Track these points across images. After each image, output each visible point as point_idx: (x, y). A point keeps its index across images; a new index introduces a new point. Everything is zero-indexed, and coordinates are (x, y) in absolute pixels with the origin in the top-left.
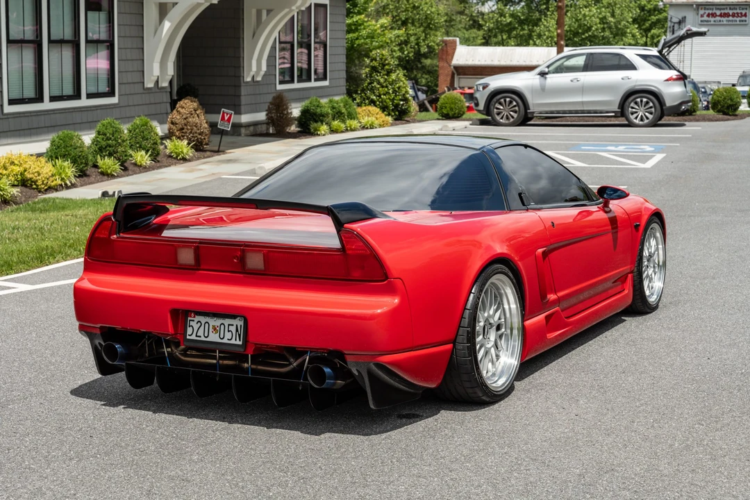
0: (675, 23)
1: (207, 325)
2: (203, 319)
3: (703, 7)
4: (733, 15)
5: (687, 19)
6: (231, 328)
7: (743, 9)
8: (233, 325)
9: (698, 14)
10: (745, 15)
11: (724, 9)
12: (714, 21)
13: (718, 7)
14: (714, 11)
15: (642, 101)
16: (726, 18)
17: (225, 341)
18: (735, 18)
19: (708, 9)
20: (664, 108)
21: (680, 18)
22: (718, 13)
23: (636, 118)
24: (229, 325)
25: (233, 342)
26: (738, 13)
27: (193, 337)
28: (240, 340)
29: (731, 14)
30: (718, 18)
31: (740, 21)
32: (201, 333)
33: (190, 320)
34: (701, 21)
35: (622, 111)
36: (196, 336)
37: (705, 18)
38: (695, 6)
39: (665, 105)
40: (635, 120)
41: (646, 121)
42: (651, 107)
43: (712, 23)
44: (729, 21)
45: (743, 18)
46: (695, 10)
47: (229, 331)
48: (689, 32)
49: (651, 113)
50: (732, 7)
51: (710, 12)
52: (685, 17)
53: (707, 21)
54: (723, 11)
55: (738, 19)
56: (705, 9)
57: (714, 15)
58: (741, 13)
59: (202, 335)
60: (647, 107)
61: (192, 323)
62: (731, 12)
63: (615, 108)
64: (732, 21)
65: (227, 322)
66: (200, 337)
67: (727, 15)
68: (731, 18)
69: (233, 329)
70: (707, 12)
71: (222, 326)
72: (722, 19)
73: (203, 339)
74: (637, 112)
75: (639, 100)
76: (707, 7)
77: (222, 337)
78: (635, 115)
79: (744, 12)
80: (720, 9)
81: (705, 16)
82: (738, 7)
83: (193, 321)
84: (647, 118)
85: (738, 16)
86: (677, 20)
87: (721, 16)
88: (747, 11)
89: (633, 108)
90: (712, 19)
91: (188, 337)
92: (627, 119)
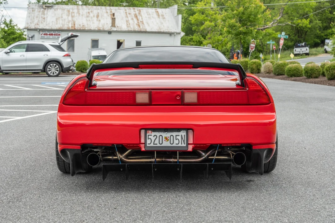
0: (30, 37)
1: (161, 137)
2: (158, 134)
3: (42, 31)
4: (55, 35)
5: (35, 36)
6: (178, 137)
7: (59, 32)
8: (179, 135)
9: (40, 34)
10: (60, 35)
11: (51, 32)
12: (47, 37)
13: (48, 31)
14: (47, 33)
15: (53, 65)
16: (52, 36)
17: (174, 145)
18: (55, 36)
19: (44, 32)
20: (63, 68)
21: (32, 35)
22: (48, 33)
23: (51, 73)
24: (176, 136)
25: (180, 145)
26: (56, 34)
27: (152, 145)
28: (184, 144)
29: (54, 34)
30: (48, 36)
31: (58, 37)
32: (157, 142)
33: (148, 135)
34: (41, 37)
35: (44, 70)
36: (154, 144)
37: (43, 36)
38: (38, 30)
39: (63, 67)
40: (50, 74)
41: (55, 74)
42: (57, 68)
43: (46, 38)
44: (53, 37)
45: (59, 36)
46: (38, 32)
47: (176, 139)
48: (72, 35)
49: (57, 71)
50: (54, 31)
51: (45, 33)
52: (34, 35)
53: (44, 37)
54: (50, 33)
55: (57, 36)
56: (43, 32)
57: (46, 34)
58: (58, 34)
59: (158, 143)
60: (55, 68)
61: (150, 137)
62: (54, 33)
63: (41, 68)
64: (54, 37)
65: (174, 134)
66: (157, 144)
67: (52, 35)
68: (54, 36)
69: (179, 138)
70: (44, 33)
71: (172, 137)
72: (50, 36)
73: (158, 145)
74: (51, 70)
75: (52, 65)
76: (44, 31)
77: (172, 143)
78: (50, 72)
79: (59, 33)
80: (49, 32)
81: (43, 34)
82: (56, 31)
83: (151, 135)
84: (56, 73)
85: (57, 35)
86: (31, 36)
87: (49, 35)
88: (60, 33)
89: (49, 68)
90: (46, 36)
91: (148, 145)
92: (47, 74)
